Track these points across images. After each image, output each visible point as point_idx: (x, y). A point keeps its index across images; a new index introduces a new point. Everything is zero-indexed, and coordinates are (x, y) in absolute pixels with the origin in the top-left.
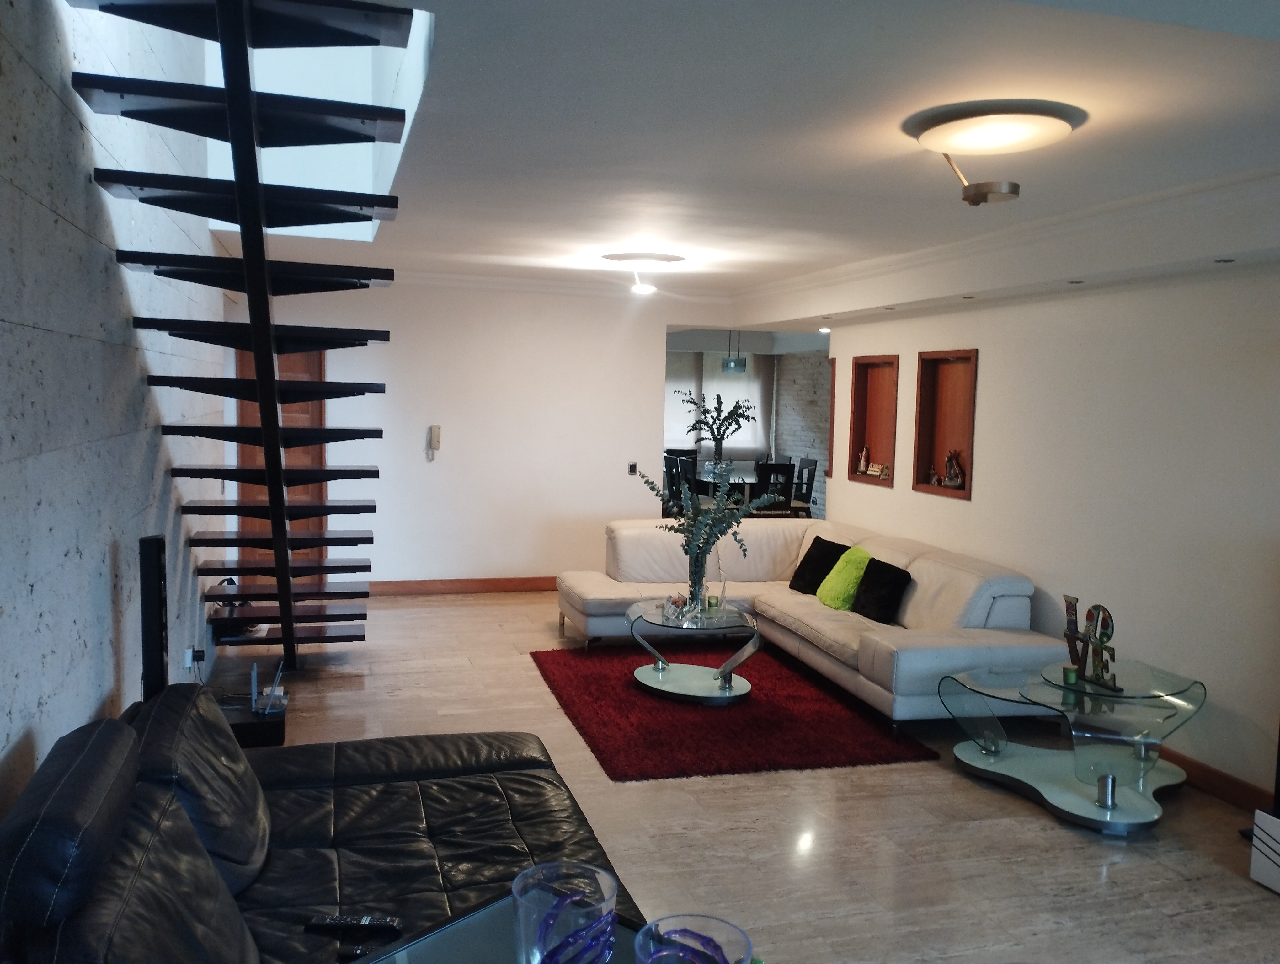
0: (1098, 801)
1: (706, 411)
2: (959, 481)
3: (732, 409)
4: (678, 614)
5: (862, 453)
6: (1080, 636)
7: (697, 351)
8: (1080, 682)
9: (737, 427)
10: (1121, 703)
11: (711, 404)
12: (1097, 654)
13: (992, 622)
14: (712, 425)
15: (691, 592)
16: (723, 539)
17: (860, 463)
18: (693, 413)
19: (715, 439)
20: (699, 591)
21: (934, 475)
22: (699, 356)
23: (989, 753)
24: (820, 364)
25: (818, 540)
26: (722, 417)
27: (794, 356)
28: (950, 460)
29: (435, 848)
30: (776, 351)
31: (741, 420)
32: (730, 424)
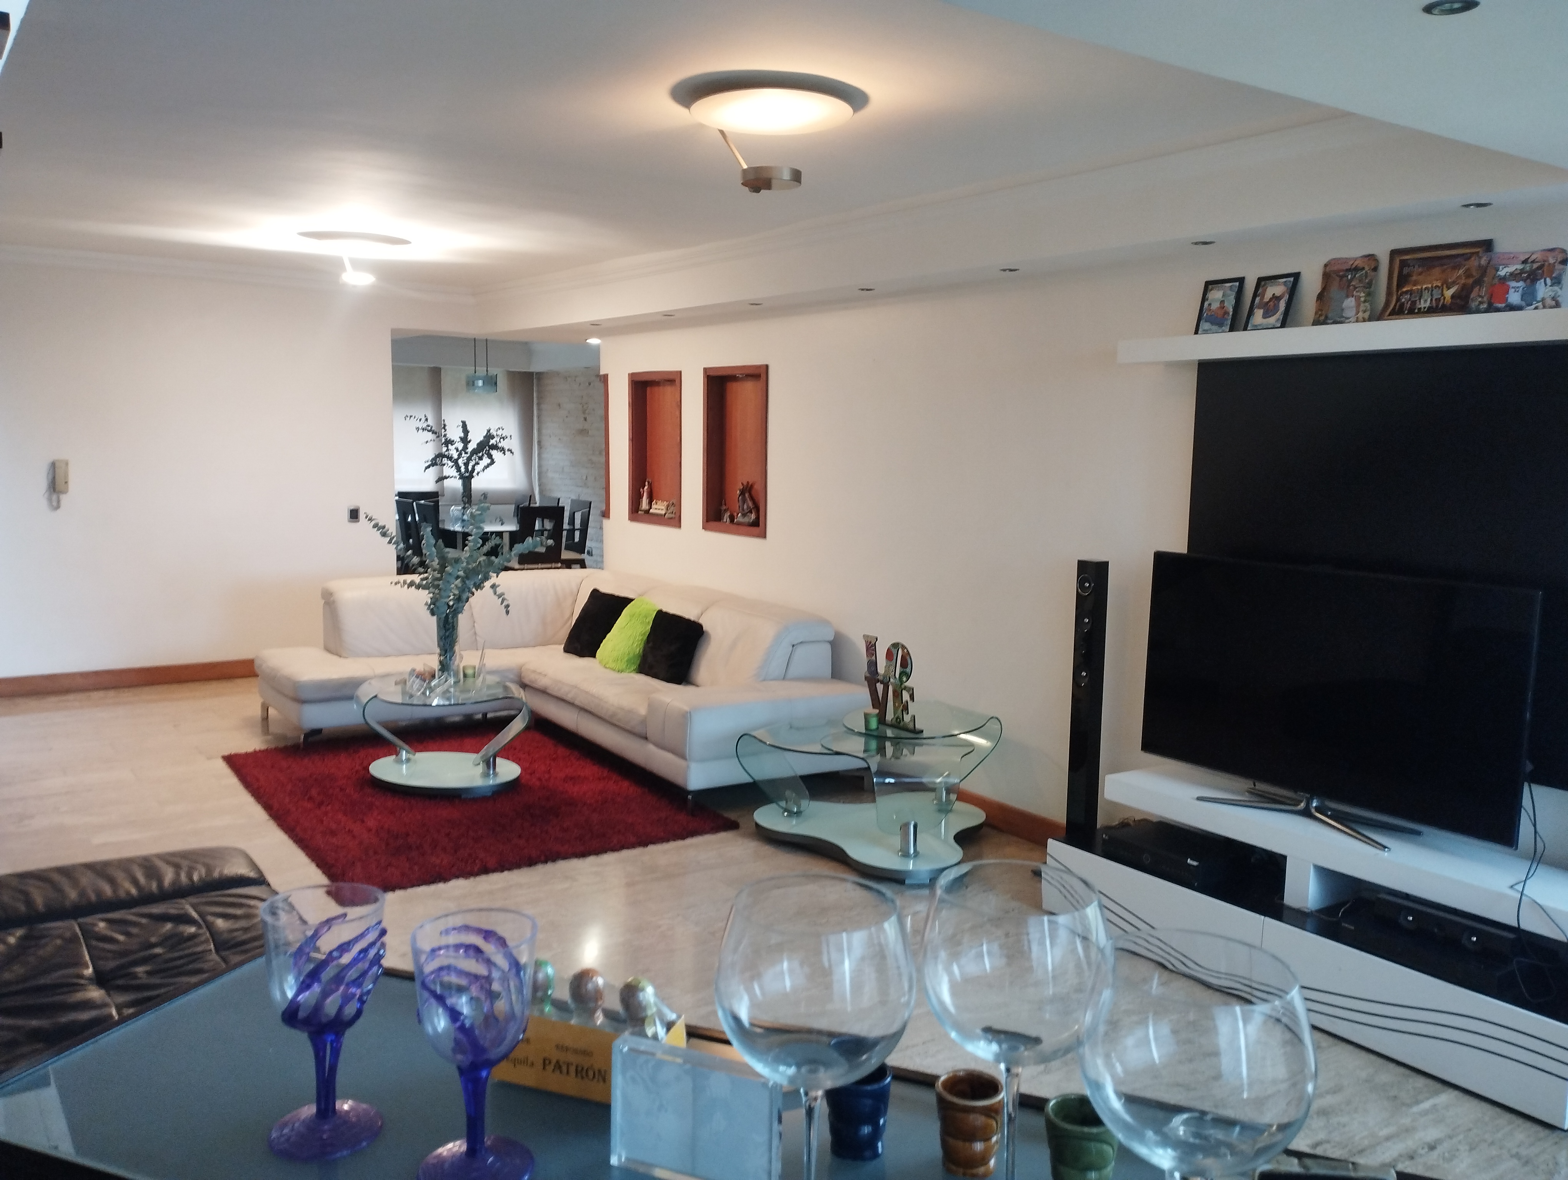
0: (901, 850)
1: (449, 442)
2: (753, 516)
3: (482, 439)
4: (425, 689)
5: (643, 488)
6: (880, 678)
7: (432, 366)
8: (882, 727)
9: (489, 461)
10: (921, 745)
11: (454, 433)
12: (898, 695)
13: (793, 671)
14: (457, 460)
15: (441, 662)
16: (478, 593)
17: (642, 501)
18: (431, 444)
19: (462, 477)
20: (450, 659)
21: (726, 511)
22: (436, 373)
23: (791, 814)
24: (590, 384)
25: (595, 594)
26: (470, 450)
27: (557, 374)
28: (742, 493)
29: (109, 995)
30: (535, 368)
31: (494, 453)
32: (481, 458)
